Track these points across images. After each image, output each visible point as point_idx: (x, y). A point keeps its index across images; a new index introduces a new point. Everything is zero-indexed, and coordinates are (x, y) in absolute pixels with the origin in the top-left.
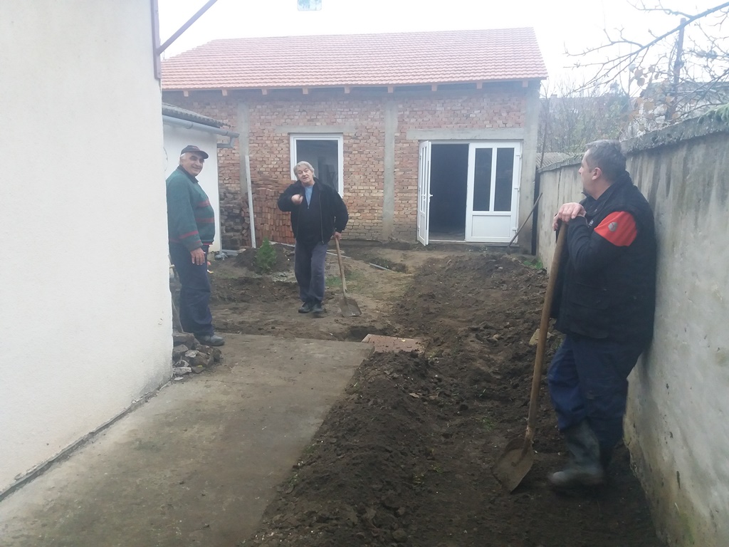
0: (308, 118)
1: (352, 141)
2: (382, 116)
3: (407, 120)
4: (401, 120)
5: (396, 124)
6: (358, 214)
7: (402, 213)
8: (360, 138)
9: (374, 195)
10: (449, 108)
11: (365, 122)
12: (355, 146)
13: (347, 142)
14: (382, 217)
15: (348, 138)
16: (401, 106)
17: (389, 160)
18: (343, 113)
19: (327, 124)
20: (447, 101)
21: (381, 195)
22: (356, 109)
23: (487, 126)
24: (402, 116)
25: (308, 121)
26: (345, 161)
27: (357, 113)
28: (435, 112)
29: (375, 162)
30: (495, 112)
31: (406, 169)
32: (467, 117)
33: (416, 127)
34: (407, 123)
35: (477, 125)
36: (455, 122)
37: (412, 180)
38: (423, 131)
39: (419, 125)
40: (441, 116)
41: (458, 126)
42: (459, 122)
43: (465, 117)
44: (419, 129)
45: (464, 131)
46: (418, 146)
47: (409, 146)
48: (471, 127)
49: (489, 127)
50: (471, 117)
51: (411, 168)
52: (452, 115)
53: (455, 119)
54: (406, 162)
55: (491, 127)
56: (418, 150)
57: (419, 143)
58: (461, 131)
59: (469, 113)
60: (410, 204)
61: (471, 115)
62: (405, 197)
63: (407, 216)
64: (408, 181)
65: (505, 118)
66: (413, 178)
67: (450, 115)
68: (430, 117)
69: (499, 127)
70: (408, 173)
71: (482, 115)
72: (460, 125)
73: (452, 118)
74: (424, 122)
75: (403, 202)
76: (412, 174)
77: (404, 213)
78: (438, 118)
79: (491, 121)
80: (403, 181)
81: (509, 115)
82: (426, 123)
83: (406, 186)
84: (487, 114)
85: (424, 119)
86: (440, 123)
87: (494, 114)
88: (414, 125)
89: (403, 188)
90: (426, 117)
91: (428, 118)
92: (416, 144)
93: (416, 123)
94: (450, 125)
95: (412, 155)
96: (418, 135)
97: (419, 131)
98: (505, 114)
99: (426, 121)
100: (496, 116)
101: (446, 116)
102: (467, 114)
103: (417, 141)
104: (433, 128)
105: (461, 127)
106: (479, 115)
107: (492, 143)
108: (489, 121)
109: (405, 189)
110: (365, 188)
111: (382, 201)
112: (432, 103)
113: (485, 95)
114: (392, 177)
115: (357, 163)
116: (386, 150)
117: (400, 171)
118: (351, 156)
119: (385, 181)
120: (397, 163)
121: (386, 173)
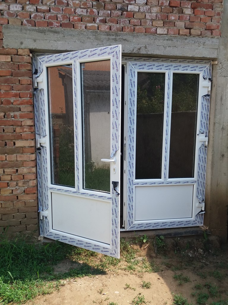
3: (2, 6)
7: (6, 192)
30: (172, 5)
31: (8, 106)
32: (122, 10)
33: (22, 22)
34: (2, 12)
35: (140, 27)
36: (100, 18)
37: (23, 129)
38: (39, 32)
39: (28, 19)
40: (73, 3)
41: (107, 27)
42: (108, 19)
43: (119, 10)
44: (29, 27)
45: (118, 37)
46: (29, 63)
47: (10, 60)
48: (131, 30)
49: (163, 33)
50: (131, 11)
51: (19, 104)
52: (94, 3)
53: (101, 13)
54: (7, 93)
55: (165, 33)
56: (29, 70)
57: (31, 55)
58: (114, 37)
59: (127, 2)
60: (22, 174)
61: (130, 7)
62: (11, 161)
63: (17, 197)
64: (15, 131)
65: (188, 18)
66: (23, 124)
67: (91, 3)
68: (52, 3)
69: (179, 34)
70: (12, 114)
71: (149, 9)
72: (111, 24)
73: (94, 10)
74: (40, 14)
75: (7, 170)
76: (21, 117)
77: (11, 191)
78: (67, 7)
79: (166, 22)
80: (4, 130)
81: (195, 13)
82: (42, 15)
83: (12, 140)
84: (159, 8)
85: (38, 7)
86: (71, 18)
87: (171, 9)
88: (18, 17)
89: (6, 145)
90: (42, 3)
91: (46, 4)
92: (25, 57)
93: (23, 14)
94: (92, 23)
95: (19, 78)
96: (28, 38)
97: (30, 30)
98: (190, 10)
99: (44, 12)
100: (175, 12)
101: (83, 4)
102: (123, 3)
103: (27, 52)
104: (57, 26)
105: (114, 29)
106: (145, 8)
107: (165, 64)
108: (162, 22)
109: (10, 146)
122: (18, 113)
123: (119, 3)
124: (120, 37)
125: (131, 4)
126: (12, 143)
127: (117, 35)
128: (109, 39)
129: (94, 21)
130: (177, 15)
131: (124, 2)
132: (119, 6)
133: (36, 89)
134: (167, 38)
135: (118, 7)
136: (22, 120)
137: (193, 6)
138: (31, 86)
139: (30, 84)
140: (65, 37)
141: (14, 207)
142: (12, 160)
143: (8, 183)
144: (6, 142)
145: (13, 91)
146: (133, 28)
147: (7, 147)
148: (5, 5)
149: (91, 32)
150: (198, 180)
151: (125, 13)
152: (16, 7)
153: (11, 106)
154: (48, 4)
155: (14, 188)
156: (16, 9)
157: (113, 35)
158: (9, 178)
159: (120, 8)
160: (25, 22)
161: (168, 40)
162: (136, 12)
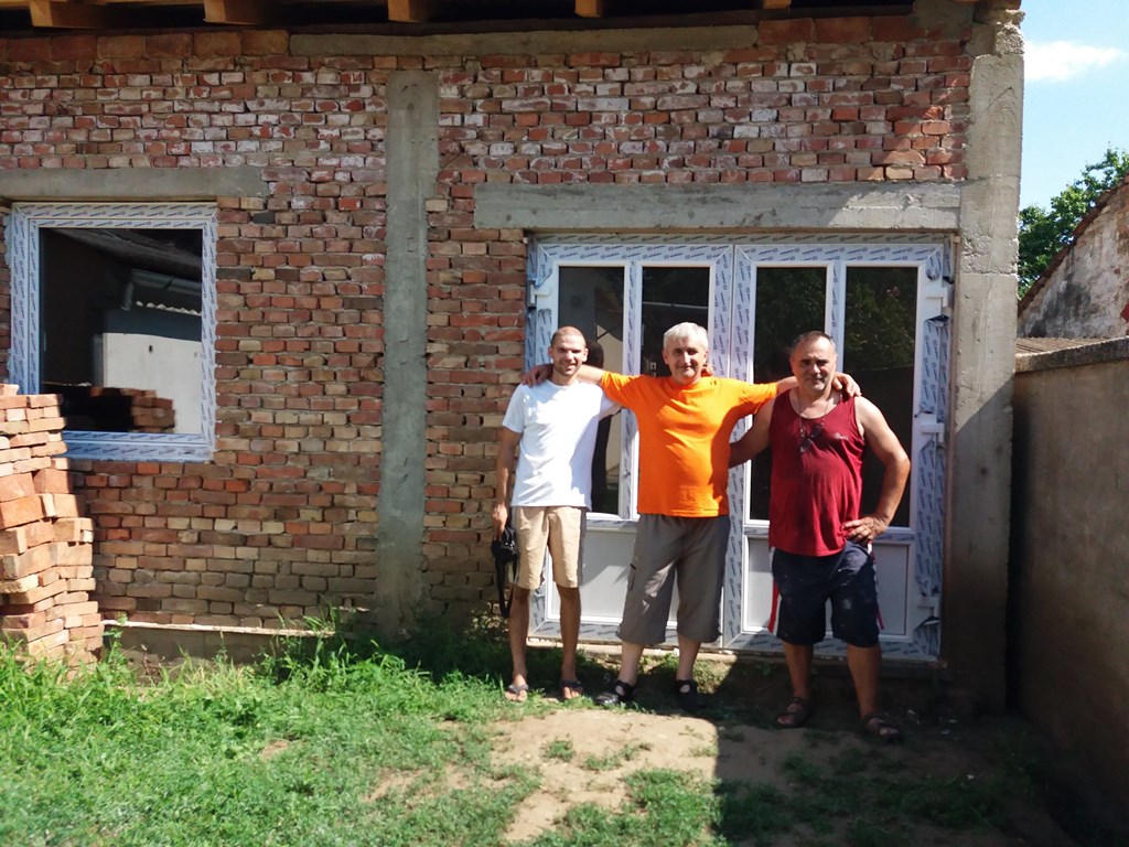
0: (80, 137)
1: (251, 230)
2: (377, 133)
3: (476, 149)
4: (454, 147)
5: (432, 162)
6: (273, 528)
7: (457, 524)
8: (284, 218)
9: (343, 448)
10: (648, 101)
11: (307, 153)
12: (263, 248)
13: (231, 231)
14: (374, 541)
15: (237, 217)
16: (450, 93)
17: (404, 309)
18: (219, 120)
19: (153, 160)
20: (639, 73)
21: (368, 448)
22: (269, 104)
23: (807, 175)
24: (456, 132)
25: (79, 149)
26: (223, 307)
27: (273, 119)
28: (590, 117)
29: (348, 315)
30: (838, 117)
31: (474, 344)
32: (721, 137)
33: (512, 177)
34: (475, 159)
35: (763, 169)
36: (671, 158)
37: (500, 391)
38: (544, 194)
39: (525, 169)
40: (616, 133)
41: (685, 175)
42: (688, 158)
43: (713, 137)
44: (525, 184)
45: (711, 195)
46: (521, 256)
47: (484, 251)
48: (739, 179)
49: (816, 179)
50: (739, 138)
51: (496, 340)
52: (660, 128)
53: (674, 146)
54: (474, 318)
55: (821, 179)
56: (520, 271)
57: (525, 240)
58: (700, 195)
59: (732, 120)
60: (491, 487)
61: (738, 131)
62: (472, 457)
63: (479, 535)
64: (484, 395)
65: (880, 142)
66: (501, 380)
67: (653, 129)
68: (572, 135)
69: (856, 179)
70: (481, 359)
71: (782, 131)
72: (695, 168)
73: (660, 143)
74: (547, 158)
75: (463, 476)
76: (499, 365)
77: (467, 522)
78: (603, 142)
79: (824, 155)
80: (463, 393)
81: (897, 130)
82: (552, 160)
83: (476, 413)
84: (806, 126)
85: (545, 146)
86: (610, 161)
87: (836, 126)
88: (506, 168)
89: (465, 423)
90: (553, 137)
91: (560, 138)
92: (514, 245)
93: (514, 161)
94: (653, 168)
95: (500, 287)
96: (522, 208)
97: (526, 192)
98: (882, 124)
99: (555, 154)
100: (845, 132)
101: (636, 133)
102: (724, 124)
103: (518, 234)
104: (581, 181)
105: (699, 178)
106: (773, 129)
107: (826, 247)
108: (815, 156)
109: (472, 425)
110: (306, 417)
111: (376, 474)
112: (577, 78)
113: (799, 50)
114: (418, 377)
115: (273, 317)
116: (390, 269)
117: (452, 350)
118: (247, 287)
119: (388, 390)
120: (440, 319)
121: (392, 361)
122: (492, 358)
123: (713, 124)
124: (715, 194)
125: (741, 124)
126: (478, 419)
127: (707, 191)
128: (689, 200)
129: (658, 164)
130: (852, 139)
131: (724, 120)
132: (714, 130)
133: (532, 309)
134: (826, 190)
135: (711, 131)
136: (499, 372)
137: (890, 116)
138: (522, 303)
139: (520, 300)
140: (597, 201)
141: (472, 558)
142: (475, 454)
143: (462, 504)
144: (465, 418)
145: (485, 314)
146: (744, 173)
147: (467, 426)
148: (481, 145)
149: (651, 188)
150: (919, 535)
151: (727, 142)
152: (503, 148)
153: (481, 342)
154: (565, 138)
155: (474, 516)
156: (501, 153)
157: (698, 192)
158: (464, 492)
159: (715, 134)
160: (517, 176)
161: (828, 194)
162: (752, 139)
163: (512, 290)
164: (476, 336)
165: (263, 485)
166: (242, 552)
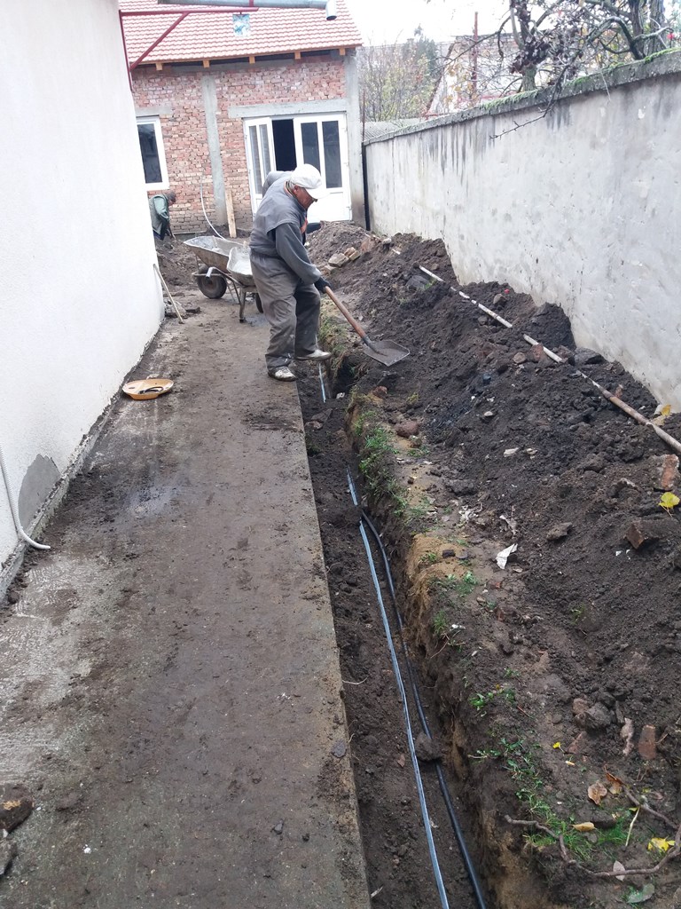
1: (170, 123)
2: (199, 94)
3: (227, 96)
4: (220, 97)
5: (215, 101)
6: (188, 205)
7: (235, 199)
8: (179, 120)
9: (203, 182)
10: (269, 81)
11: (182, 101)
12: (174, 129)
13: (165, 125)
14: (215, 205)
15: (166, 120)
16: (218, 81)
17: (214, 143)
18: (156, 93)
19: (140, 106)
20: (266, 73)
21: (210, 181)
22: (169, 87)
23: (309, 99)
24: (221, 92)
26: (165, 146)
27: (171, 91)
28: (255, 86)
29: (199, 145)
30: (315, 83)
31: (232, 150)
32: (288, 90)
33: (237, 104)
34: (227, 99)
35: (299, 98)
36: (276, 96)
37: (241, 162)
38: (245, 108)
39: (240, 102)
40: (262, 90)
41: (280, 100)
42: (280, 96)
43: (286, 90)
45: (287, 105)
46: (241, 125)
47: (232, 125)
48: (293, 101)
49: (312, 100)
50: (292, 90)
51: (238, 148)
52: (273, 88)
53: (277, 93)
54: (232, 143)
56: (242, 129)
58: (285, 106)
59: (290, 85)
61: (292, 88)
64: (237, 164)
65: (325, 89)
66: (241, 159)
67: (271, 88)
68: (251, 91)
69: (321, 99)
70: (235, 154)
71: (302, 87)
72: (283, 99)
73: (273, 92)
74: (245, 98)
76: (239, 155)
78: (259, 92)
79: (313, 93)
80: (231, 164)
81: (329, 86)
82: (247, 99)
84: (308, 86)
85: (244, 95)
86: (261, 98)
87: (315, 85)
88: (235, 101)
89: (233, 172)
90: (246, 92)
92: (239, 122)
93: (237, 99)
95: (237, 134)
96: (240, 112)
97: (241, 107)
98: (326, 84)
99: (247, 97)
100: (317, 87)
101: (267, 90)
102: (288, 86)
103: (239, 119)
104: (254, 104)
105: (284, 101)
106: (300, 87)
107: (316, 117)
108: (311, 94)
109: (235, 172)
110: (192, 174)
111: (213, 189)
112: (250, 76)
113: (304, 65)
114: (219, 160)
115: (180, 148)
116: (209, 132)
117: (227, 153)
118: (171, 140)
119: (212, 165)
120: (223, 144)
121: (212, 157)
122: (237, 154)
123: (286, 86)
125: (292, 86)
126: (236, 170)
128: (282, 107)
129: (273, 98)
130: (319, 89)
132: (286, 88)
136: (240, 157)
137: (327, 82)
139: (243, 137)
140: (259, 109)
144: (233, 170)
145: (234, 141)
146: (294, 99)
149: (272, 104)
150: (345, 189)
153: (235, 150)
154: (249, 92)
156: (233, 97)
161: (315, 103)
162: (295, 90)
163: (240, 135)
164: (233, 148)
165: (183, 194)
166: (181, 212)
